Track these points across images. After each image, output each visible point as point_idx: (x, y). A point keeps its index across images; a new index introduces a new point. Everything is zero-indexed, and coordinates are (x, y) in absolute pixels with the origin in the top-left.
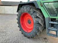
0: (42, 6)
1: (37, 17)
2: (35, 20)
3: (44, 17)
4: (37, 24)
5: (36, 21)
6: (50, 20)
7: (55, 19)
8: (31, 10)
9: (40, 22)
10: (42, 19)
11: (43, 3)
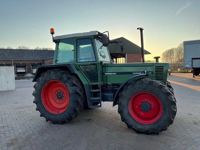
0: (78, 70)
1: (74, 85)
2: (71, 89)
3: (82, 84)
4: (75, 95)
5: (73, 90)
6: (91, 88)
7: (97, 85)
8: (64, 76)
9: (78, 91)
10: (81, 87)
11: (79, 66)
